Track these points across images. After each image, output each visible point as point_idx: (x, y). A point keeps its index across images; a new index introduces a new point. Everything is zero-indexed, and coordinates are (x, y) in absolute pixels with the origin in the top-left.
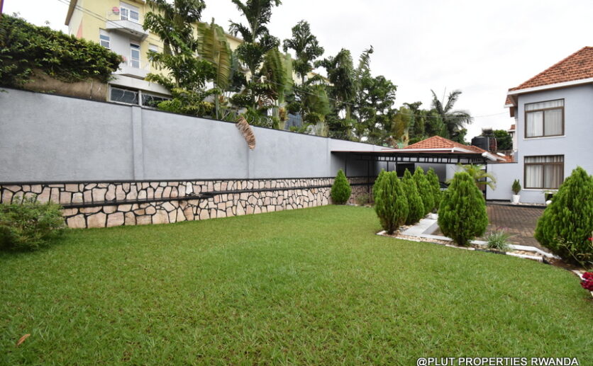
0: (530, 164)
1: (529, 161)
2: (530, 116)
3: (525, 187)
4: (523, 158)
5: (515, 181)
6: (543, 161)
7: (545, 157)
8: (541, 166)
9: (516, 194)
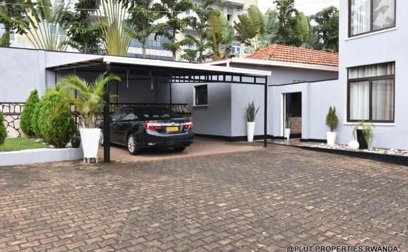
0: (357, 81)
1: (354, 76)
3: (349, 120)
4: (346, 71)
5: (331, 109)
6: (373, 75)
7: (375, 66)
8: (368, 82)
9: (332, 131)
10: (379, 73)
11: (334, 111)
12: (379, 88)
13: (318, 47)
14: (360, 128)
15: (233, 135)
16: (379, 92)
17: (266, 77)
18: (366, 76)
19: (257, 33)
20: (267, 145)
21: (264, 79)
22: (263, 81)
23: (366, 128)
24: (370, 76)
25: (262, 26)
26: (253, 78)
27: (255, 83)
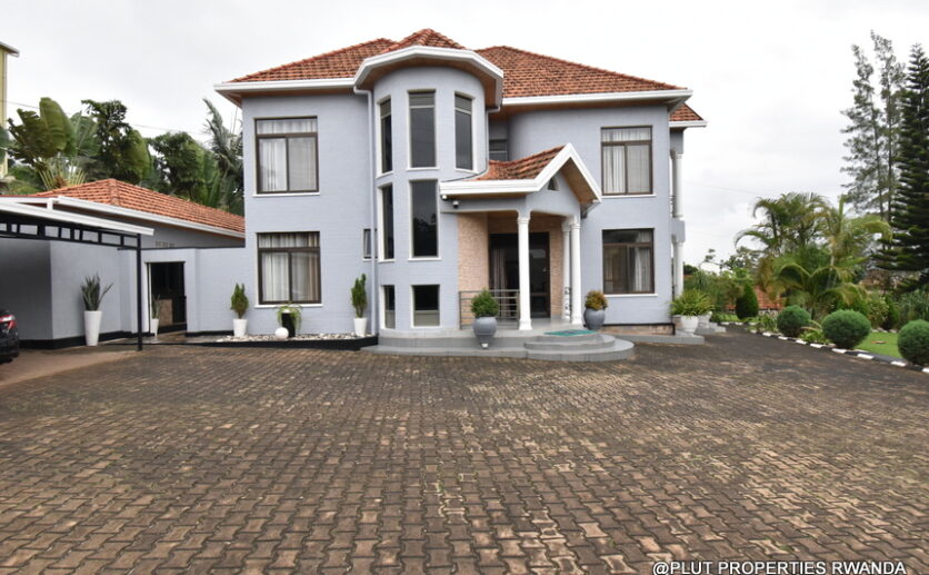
0: (270, 251)
1: (267, 244)
2: (266, 146)
3: (261, 302)
4: (255, 237)
5: (237, 287)
6: (292, 245)
7: (294, 235)
8: (286, 254)
9: (240, 317)
10: (299, 243)
11: (243, 290)
12: (299, 261)
13: (164, 190)
14: (287, 311)
15: (56, 336)
16: (299, 267)
17: (138, 236)
18: (282, 246)
19: (59, 150)
20: (144, 347)
21: (135, 240)
22: (133, 242)
23: (294, 310)
24: (287, 246)
25: (69, 140)
26: (119, 237)
27: (100, 243)
